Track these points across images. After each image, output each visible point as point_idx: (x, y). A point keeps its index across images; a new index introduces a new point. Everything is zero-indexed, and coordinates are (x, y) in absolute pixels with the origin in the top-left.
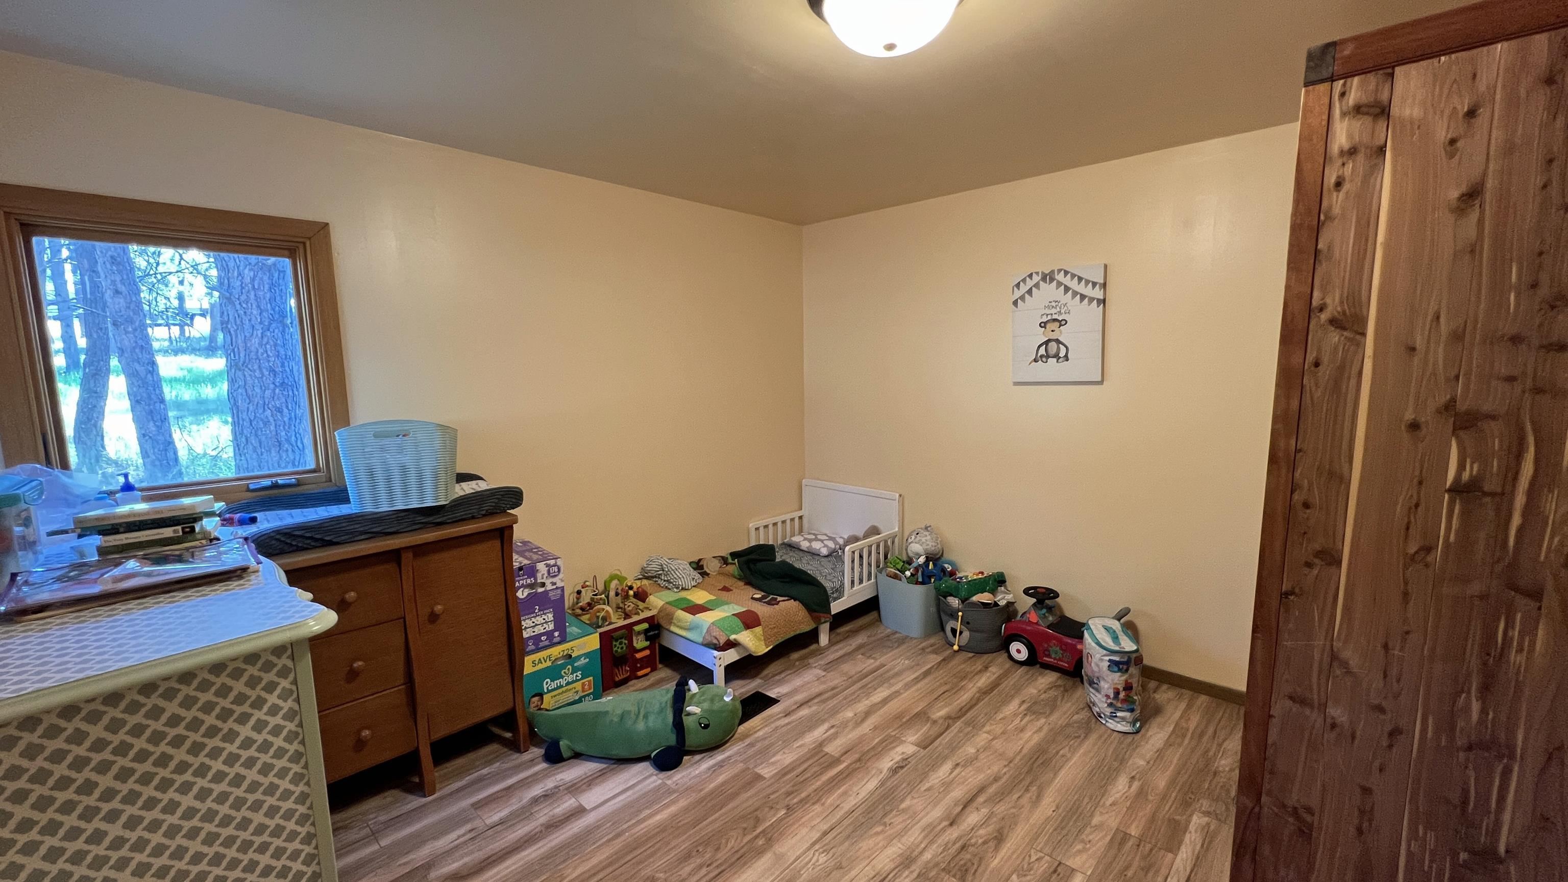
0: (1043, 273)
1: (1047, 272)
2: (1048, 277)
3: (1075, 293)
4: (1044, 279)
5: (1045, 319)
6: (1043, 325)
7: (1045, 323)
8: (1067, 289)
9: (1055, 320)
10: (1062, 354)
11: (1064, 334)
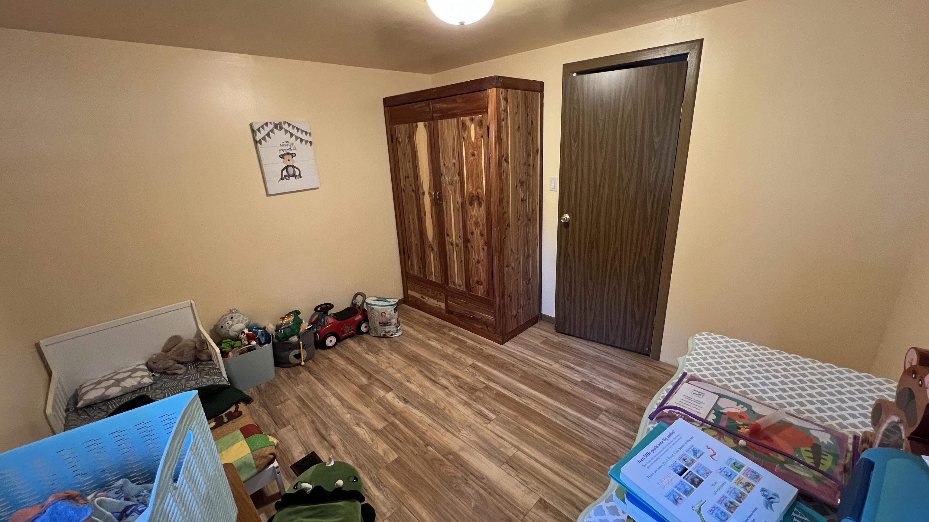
0: (274, 123)
1: (277, 123)
2: (278, 126)
3: (297, 138)
4: (276, 126)
5: (282, 153)
6: (282, 156)
7: (283, 155)
8: (292, 135)
9: (288, 154)
10: (297, 174)
11: (296, 162)
